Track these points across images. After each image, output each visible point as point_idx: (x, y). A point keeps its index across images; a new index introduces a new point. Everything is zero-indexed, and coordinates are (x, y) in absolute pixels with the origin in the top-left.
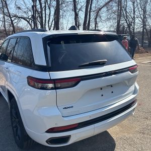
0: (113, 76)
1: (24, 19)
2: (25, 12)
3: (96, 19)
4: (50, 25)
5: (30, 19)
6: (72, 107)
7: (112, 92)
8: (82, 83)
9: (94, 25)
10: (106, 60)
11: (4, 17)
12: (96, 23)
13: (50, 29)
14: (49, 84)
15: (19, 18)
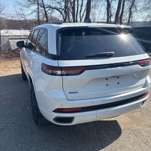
0: (119, 67)
1: (57, 10)
2: (59, 3)
3: (130, 9)
4: (81, 15)
5: (63, 10)
6: (76, 92)
7: (118, 83)
8: (86, 72)
9: (128, 16)
10: (113, 53)
11: (38, 8)
12: (131, 13)
13: (81, 20)
14: (57, 71)
15: (53, 8)
